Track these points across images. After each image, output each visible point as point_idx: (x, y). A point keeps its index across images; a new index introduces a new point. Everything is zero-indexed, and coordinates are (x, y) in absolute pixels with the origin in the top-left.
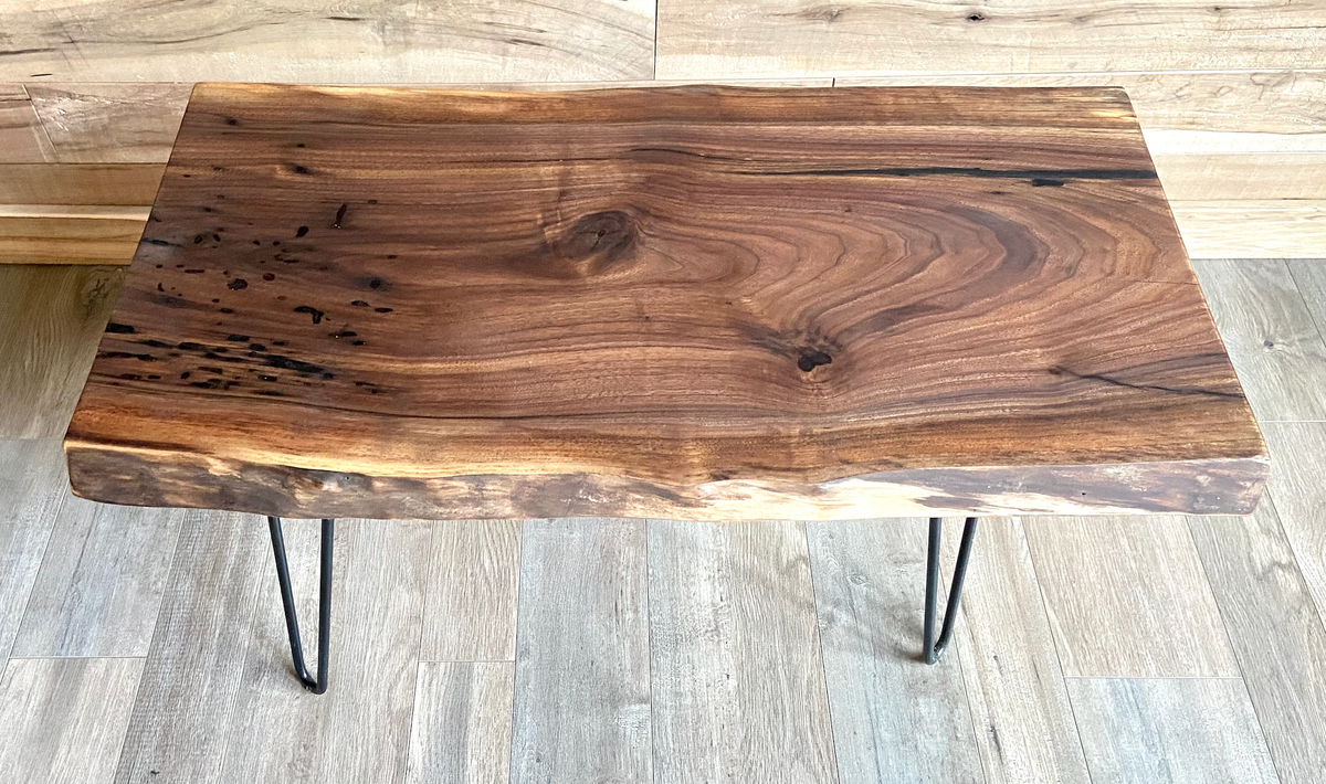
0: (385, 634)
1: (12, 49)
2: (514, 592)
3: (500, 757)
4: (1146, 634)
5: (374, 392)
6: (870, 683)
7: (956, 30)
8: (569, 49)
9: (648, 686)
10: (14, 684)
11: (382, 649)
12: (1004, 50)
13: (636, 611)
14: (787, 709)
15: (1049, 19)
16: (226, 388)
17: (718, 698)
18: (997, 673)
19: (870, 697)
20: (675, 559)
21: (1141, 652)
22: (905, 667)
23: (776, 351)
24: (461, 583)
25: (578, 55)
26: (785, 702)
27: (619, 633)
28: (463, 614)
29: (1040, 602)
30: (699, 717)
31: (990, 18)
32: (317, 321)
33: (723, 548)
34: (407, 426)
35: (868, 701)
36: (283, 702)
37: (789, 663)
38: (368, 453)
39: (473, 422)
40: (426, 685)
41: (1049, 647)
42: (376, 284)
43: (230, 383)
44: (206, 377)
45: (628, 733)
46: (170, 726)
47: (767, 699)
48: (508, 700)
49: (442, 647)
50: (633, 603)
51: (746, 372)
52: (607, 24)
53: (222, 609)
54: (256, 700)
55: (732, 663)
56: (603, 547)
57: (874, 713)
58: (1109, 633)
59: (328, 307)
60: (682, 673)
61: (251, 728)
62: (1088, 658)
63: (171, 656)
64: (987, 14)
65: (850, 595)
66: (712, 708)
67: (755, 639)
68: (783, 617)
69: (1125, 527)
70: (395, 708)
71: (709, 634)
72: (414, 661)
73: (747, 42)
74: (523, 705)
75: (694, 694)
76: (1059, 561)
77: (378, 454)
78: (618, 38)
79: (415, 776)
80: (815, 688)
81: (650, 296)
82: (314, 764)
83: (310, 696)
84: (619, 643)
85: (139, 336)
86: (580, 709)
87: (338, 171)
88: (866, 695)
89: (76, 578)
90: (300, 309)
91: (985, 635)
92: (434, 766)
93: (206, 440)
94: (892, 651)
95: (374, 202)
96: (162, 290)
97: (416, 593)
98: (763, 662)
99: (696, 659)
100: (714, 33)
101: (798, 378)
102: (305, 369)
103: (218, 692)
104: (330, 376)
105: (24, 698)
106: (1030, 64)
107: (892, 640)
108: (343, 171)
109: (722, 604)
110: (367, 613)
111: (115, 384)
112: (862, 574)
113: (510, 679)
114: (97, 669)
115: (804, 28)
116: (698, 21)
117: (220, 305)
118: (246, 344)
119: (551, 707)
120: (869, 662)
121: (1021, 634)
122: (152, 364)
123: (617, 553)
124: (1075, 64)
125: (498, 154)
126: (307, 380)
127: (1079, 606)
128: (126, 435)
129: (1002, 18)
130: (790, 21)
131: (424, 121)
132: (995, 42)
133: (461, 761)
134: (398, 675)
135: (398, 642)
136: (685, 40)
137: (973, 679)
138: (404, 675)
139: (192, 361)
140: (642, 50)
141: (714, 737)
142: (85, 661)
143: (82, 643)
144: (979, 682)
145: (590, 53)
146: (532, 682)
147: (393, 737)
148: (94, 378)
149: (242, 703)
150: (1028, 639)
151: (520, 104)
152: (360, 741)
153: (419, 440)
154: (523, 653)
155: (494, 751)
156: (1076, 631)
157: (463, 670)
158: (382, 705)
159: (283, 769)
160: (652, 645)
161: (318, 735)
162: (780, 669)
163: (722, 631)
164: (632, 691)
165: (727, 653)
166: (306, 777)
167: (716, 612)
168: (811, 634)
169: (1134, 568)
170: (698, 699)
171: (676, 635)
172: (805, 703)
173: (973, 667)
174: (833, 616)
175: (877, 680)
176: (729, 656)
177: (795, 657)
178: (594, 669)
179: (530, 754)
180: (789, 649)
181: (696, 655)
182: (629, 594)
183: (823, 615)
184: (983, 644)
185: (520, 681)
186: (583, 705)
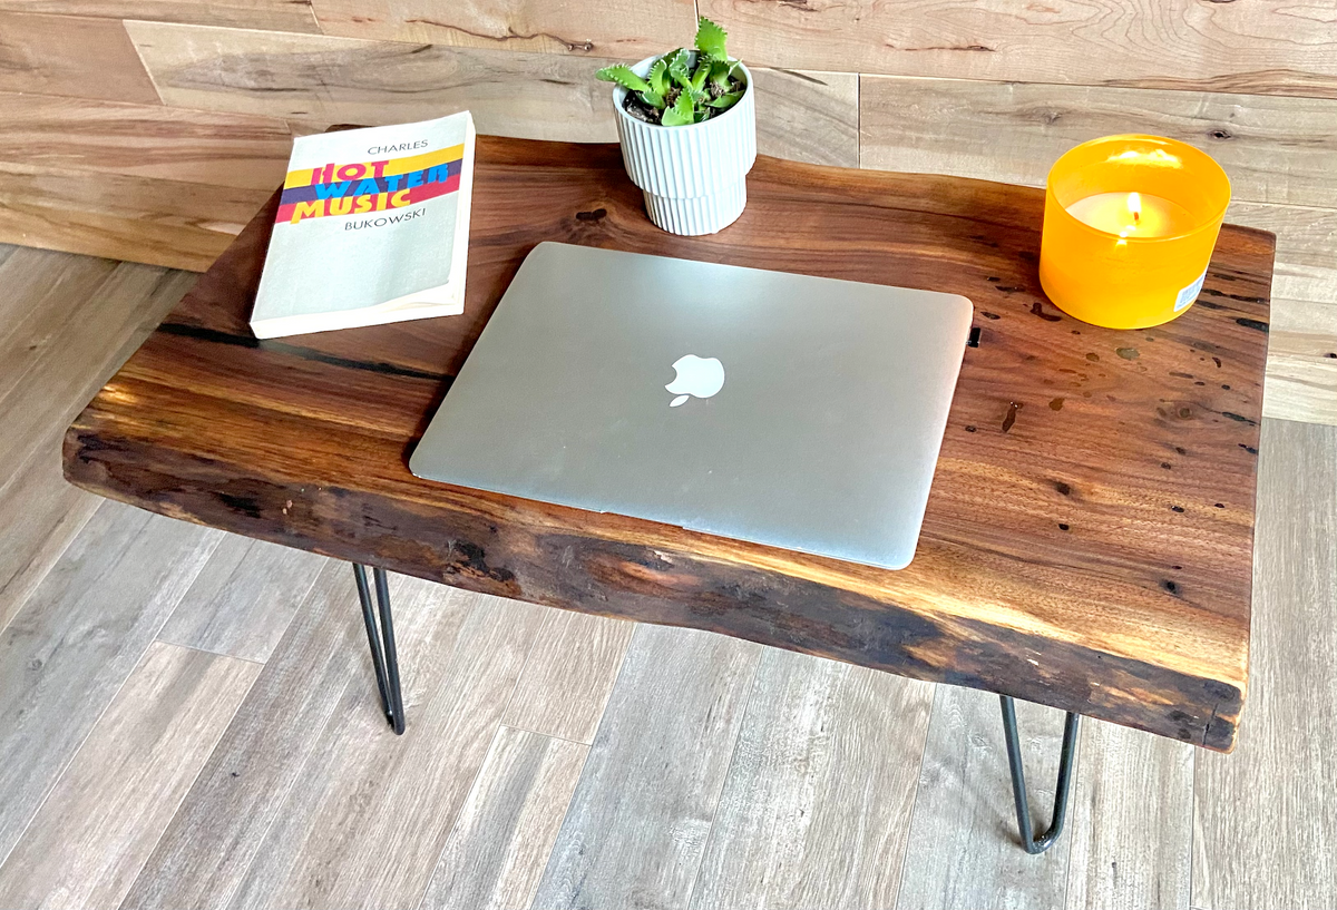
0: (478, 690)
1: (275, 87)
2: (614, 674)
3: (545, 841)
4: (1309, 878)
6: (957, 858)
8: (770, 130)
9: (715, 802)
10: (151, 663)
11: (471, 706)
12: (1256, 175)
13: (728, 722)
14: (855, 863)
15: (1310, 144)
17: (785, 833)
18: (1110, 883)
19: (953, 874)
20: (786, 676)
21: (1296, 899)
22: (1003, 849)
24: (566, 655)
25: (781, 137)
26: (856, 855)
27: (704, 741)
28: (557, 686)
29: (1189, 814)
30: (758, 849)
31: (1238, 137)
33: (841, 676)
35: (948, 877)
36: (367, 732)
40: (500, 749)
41: (1182, 869)
45: (680, 847)
46: (263, 734)
47: (837, 847)
48: (574, 782)
49: (527, 715)
50: (728, 712)
52: (807, 108)
53: (343, 633)
54: (344, 727)
55: (811, 799)
56: (716, 647)
57: (950, 892)
58: (1264, 868)
60: (755, 798)
61: (330, 752)
62: (1228, 891)
63: (286, 667)
64: (1235, 133)
65: (966, 755)
66: (775, 841)
67: (844, 780)
68: (883, 762)
69: (1323, 748)
70: (464, 765)
71: (796, 763)
72: (497, 722)
73: (956, 139)
74: (584, 792)
75: (760, 824)
76: (1227, 773)
78: (821, 122)
79: (460, 838)
80: (893, 849)
82: (373, 803)
83: (391, 734)
84: (700, 752)
86: (639, 812)
88: (948, 870)
89: (232, 578)
91: (1109, 837)
92: (480, 833)
94: (994, 828)
97: (521, 656)
98: (846, 807)
99: (774, 787)
100: (921, 127)
103: (314, 710)
105: (154, 679)
106: (1289, 193)
107: (998, 816)
109: (821, 734)
110: (469, 666)
112: (986, 736)
113: (581, 763)
114: (219, 667)
115: (1019, 129)
116: (903, 112)
119: (611, 800)
120: (964, 834)
121: (1154, 846)
123: (728, 656)
127: (1236, 828)
129: (1251, 138)
130: (1002, 120)
132: (1244, 165)
133: (507, 835)
134: (478, 732)
135: (489, 700)
136: (890, 130)
137: (1079, 883)
138: (482, 735)
140: (845, 138)
141: (767, 874)
142: (214, 656)
143: (216, 640)
144: (1085, 888)
145: (792, 136)
146: (602, 771)
147: (452, 794)
149: (330, 727)
150: (1160, 853)
152: (420, 792)
154: (602, 739)
155: (541, 832)
156: (1223, 857)
157: (540, 742)
158: (453, 759)
159: (344, 800)
160: (734, 762)
161: (386, 774)
162: (862, 818)
163: (811, 763)
164: (697, 804)
165: (810, 787)
166: (362, 812)
167: (812, 741)
168: (907, 789)
169: (1320, 799)
170: (764, 829)
171: (761, 756)
172: (877, 862)
173: (1084, 868)
174: (938, 774)
175: (967, 855)
176: (811, 791)
177: (882, 809)
178: (667, 772)
179: (576, 844)
180: (878, 799)
181: (776, 783)
182: (727, 702)
183: (928, 771)
184: (1104, 845)
185: (589, 767)
186: (644, 807)
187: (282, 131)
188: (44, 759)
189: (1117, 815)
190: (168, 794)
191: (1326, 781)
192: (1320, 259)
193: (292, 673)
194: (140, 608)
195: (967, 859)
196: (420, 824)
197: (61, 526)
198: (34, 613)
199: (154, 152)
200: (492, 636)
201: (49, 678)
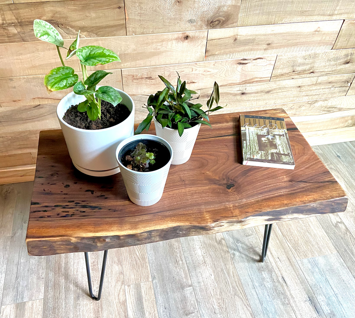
0: (113, 279)
2: (147, 260)
3: (154, 310)
4: (312, 245)
5: (114, 211)
6: (249, 270)
7: (238, 97)
8: (141, 111)
9: (190, 281)
11: (114, 284)
12: (250, 101)
13: (182, 261)
14: (229, 281)
15: (260, 93)
16: (71, 216)
17: (210, 281)
18: (279, 262)
19: (249, 274)
20: (189, 244)
21: (313, 250)
22: (256, 264)
23: (220, 185)
24: (132, 260)
26: (228, 279)
27: (179, 268)
28: (134, 269)
29: (285, 241)
30: (206, 288)
31: (247, 93)
32: (93, 193)
33: (201, 239)
34: (126, 219)
35: (249, 275)
36: (88, 304)
37: (226, 268)
38: (117, 229)
40: (128, 292)
41: (290, 253)
43: (73, 215)
44: (64, 214)
45: (188, 296)
47: (223, 280)
48: (153, 292)
49: (130, 280)
50: (181, 258)
51: (214, 191)
53: (63, 280)
54: (79, 306)
55: (211, 271)
56: (169, 244)
57: (252, 278)
58: (304, 246)
59: (95, 189)
60: (199, 276)
61: (80, 314)
62: (301, 254)
63: (51, 297)
64: (246, 93)
65: (237, 247)
66: (209, 284)
67: (216, 264)
68: (221, 256)
70: (121, 301)
71: (203, 264)
72: (123, 286)
74: (157, 293)
75: (203, 282)
76: (287, 229)
77: (120, 229)
80: (235, 275)
83: (95, 302)
84: (180, 271)
85: (41, 205)
89: (17, 278)
90: (87, 191)
91: (274, 252)
92: (136, 316)
93: (69, 232)
94: (252, 260)
96: (45, 191)
97: (120, 266)
98: (219, 269)
99: (202, 272)
101: (228, 192)
102: (91, 207)
103: (67, 305)
104: (100, 209)
105: (9, 317)
106: (256, 104)
107: (251, 257)
109: (205, 255)
110: (107, 274)
111: (38, 220)
112: (239, 241)
113: (152, 286)
115: (201, 100)
117: (63, 193)
118: (74, 203)
119: (165, 292)
120: (247, 264)
121: (283, 250)
122: (47, 212)
123: (173, 245)
124: (267, 103)
126: (94, 211)
127: (295, 240)
128: (44, 235)
129: (249, 93)
132: (248, 99)
133: (143, 313)
134: (120, 291)
135: (118, 281)
137: (274, 264)
138: (121, 290)
139: (59, 210)
141: (212, 293)
142: (25, 302)
143: (23, 297)
144: (276, 265)
146: (158, 286)
147: (122, 309)
148: (31, 219)
149: (75, 307)
150: (285, 252)
152: (113, 313)
153: (131, 223)
154: (154, 278)
155: (152, 308)
156: (296, 248)
157: (138, 286)
158: (117, 300)
160: (189, 270)
161: (100, 313)
162: (224, 270)
163: (206, 262)
164: (186, 284)
165: (209, 268)
167: (203, 257)
168: (230, 259)
169: (305, 228)
170: (205, 283)
171: (194, 266)
172: (233, 279)
173: (273, 261)
174: (234, 253)
175: (250, 269)
176: (210, 269)
177: (227, 266)
178: (175, 279)
179: (163, 307)
180: (225, 264)
181: (201, 270)
182: (179, 256)
183: (232, 254)
184: (274, 255)
185: (155, 286)
186: (174, 290)
189: (273, 247)
200: (109, 264)
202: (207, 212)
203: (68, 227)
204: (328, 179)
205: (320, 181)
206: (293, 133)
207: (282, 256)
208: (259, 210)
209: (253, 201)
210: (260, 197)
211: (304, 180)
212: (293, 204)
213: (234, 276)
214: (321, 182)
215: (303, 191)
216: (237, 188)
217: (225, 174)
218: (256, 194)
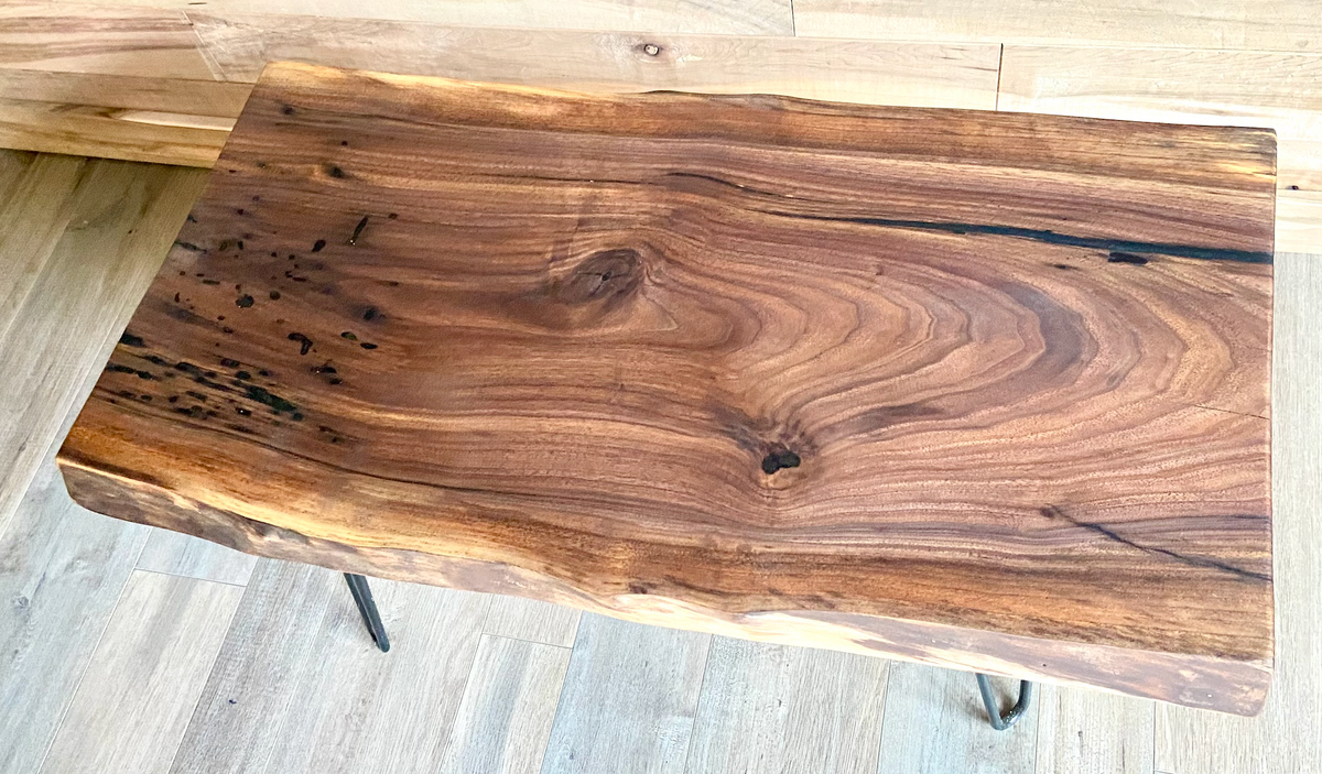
3: (537, 746)
5: (334, 440)
6: (930, 738)
9: (696, 698)
10: (135, 593)
11: (451, 614)
14: (834, 749)
16: (204, 418)
17: (764, 724)
18: (1077, 751)
19: (926, 753)
21: (1255, 756)
22: (973, 726)
23: (744, 444)
25: (708, 8)
26: (833, 742)
30: (740, 742)
32: (304, 352)
34: (353, 483)
35: (922, 757)
36: (354, 650)
37: (848, 699)
38: (310, 510)
39: (415, 486)
40: (484, 658)
41: (1146, 731)
42: (371, 314)
43: (211, 413)
44: (190, 403)
45: (664, 746)
46: (253, 659)
47: (815, 735)
48: (558, 687)
49: (507, 622)
51: (705, 467)
54: (331, 646)
55: (788, 688)
57: (925, 772)
58: (1224, 728)
59: (319, 337)
60: (734, 691)
62: (1190, 752)
63: (266, 589)
66: (755, 733)
67: (818, 668)
70: (450, 679)
71: (771, 653)
72: (477, 632)
73: (895, 2)
74: (569, 696)
75: (740, 716)
79: (455, 750)
80: (868, 734)
81: (632, 360)
82: (368, 720)
83: (377, 652)
84: (678, 647)
85: (145, 351)
86: (623, 711)
87: (370, 176)
88: (922, 750)
90: (293, 337)
91: (1076, 707)
92: (473, 743)
93: (172, 473)
94: (964, 707)
95: (393, 216)
96: (178, 301)
98: (821, 694)
99: (751, 679)
101: (757, 482)
102: (278, 405)
103: (299, 632)
104: (298, 417)
105: (140, 610)
107: (967, 692)
108: (376, 177)
111: (112, 401)
113: (563, 667)
114: (202, 591)
117: (224, 324)
118: (235, 371)
119: (596, 702)
120: (935, 713)
121: (1120, 711)
122: (149, 383)
125: (530, 167)
126: (277, 419)
131: (468, 121)
133: (499, 743)
134: (461, 644)
135: (469, 607)
137: (1047, 754)
138: (466, 645)
139: (184, 383)
140: (777, 6)
141: (750, 767)
142: (196, 581)
144: (1053, 758)
145: (721, 7)
146: (584, 673)
147: (443, 707)
148: (99, 393)
149: (318, 647)
150: (1125, 719)
151: (569, 107)
152: (412, 705)
153: (361, 501)
154: (581, 642)
155: (532, 740)
157: (521, 649)
158: (439, 672)
159: (339, 721)
160: (710, 656)
161: (377, 692)
162: (837, 704)
163: (786, 651)
164: (678, 701)
165: (785, 676)
166: (358, 731)
168: (880, 671)
170: (744, 721)
171: (737, 648)
172: (854, 747)
173: (1052, 739)
175: (939, 734)
176: (787, 680)
177: (856, 693)
178: (647, 671)
179: (566, 748)
180: (852, 684)
181: (752, 675)
184: (1070, 715)
185: (572, 670)
186: (628, 707)
187: (183, 22)
188: (46, 699)
190: (170, 725)
191: (1284, 636)
192: (1278, 100)
193: (274, 593)
194: (116, 536)
195: (939, 737)
196: (415, 739)
197: (23, 454)
198: (12, 548)
199: (52, 47)
201: (37, 615)
202: (633, 541)
203: (178, 453)
204: (1234, 554)
205: (1185, 553)
206: (1231, 276)
207: (1103, 732)
208: (828, 598)
209: (831, 551)
210: (871, 544)
211: (1115, 523)
212: (987, 618)
213: (862, 736)
214: (1190, 561)
215: (1073, 575)
216: (802, 476)
217: (796, 401)
218: (863, 525)
